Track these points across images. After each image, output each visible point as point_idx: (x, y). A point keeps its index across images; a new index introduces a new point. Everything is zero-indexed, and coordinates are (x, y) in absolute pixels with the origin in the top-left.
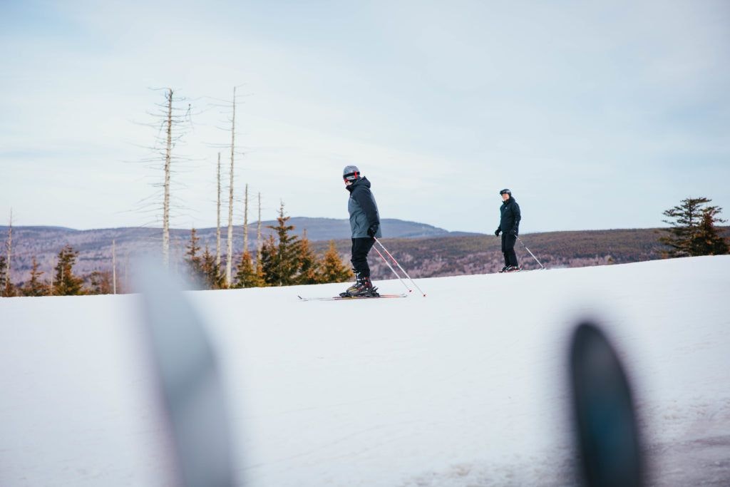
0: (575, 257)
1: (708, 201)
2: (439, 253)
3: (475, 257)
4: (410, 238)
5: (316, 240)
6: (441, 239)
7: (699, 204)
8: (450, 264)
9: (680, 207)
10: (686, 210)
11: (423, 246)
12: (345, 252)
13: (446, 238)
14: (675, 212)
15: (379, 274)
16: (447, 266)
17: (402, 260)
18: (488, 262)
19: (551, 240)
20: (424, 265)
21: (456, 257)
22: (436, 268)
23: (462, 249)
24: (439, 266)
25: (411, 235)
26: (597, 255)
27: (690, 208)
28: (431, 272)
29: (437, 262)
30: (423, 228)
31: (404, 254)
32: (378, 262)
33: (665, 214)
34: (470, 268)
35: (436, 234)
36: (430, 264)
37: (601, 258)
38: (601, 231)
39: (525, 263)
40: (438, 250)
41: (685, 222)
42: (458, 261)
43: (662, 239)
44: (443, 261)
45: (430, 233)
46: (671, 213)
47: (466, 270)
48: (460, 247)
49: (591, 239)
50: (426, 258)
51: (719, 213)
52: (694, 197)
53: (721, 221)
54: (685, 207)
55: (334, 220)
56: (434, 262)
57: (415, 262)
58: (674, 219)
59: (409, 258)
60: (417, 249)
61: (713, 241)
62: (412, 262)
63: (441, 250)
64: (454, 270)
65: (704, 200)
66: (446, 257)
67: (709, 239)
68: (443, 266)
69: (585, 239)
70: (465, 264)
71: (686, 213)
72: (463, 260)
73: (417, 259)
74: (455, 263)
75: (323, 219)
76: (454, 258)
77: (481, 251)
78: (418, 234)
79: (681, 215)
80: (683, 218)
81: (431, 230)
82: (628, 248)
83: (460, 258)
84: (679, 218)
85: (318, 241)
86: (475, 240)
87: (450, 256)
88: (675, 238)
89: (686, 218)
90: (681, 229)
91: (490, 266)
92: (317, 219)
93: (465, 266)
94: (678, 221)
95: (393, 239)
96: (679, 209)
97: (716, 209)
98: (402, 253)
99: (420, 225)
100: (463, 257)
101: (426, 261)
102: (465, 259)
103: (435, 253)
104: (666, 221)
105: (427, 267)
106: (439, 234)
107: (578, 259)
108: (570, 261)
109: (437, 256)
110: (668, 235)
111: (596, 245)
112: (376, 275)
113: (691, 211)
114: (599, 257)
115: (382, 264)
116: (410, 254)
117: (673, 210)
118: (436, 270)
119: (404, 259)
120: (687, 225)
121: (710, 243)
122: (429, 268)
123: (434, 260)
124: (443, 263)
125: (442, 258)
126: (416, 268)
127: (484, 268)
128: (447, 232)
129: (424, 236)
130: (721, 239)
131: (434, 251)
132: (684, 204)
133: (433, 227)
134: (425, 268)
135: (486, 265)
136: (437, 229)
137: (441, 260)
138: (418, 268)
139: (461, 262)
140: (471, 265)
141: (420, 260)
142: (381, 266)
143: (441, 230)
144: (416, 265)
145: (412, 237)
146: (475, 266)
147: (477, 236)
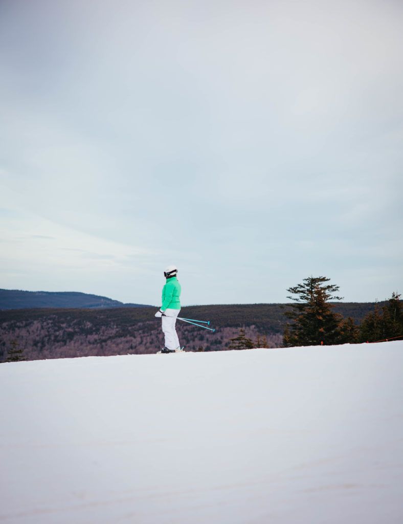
0: (226, 326)
1: (327, 280)
2: (114, 321)
3: (144, 325)
4: (90, 308)
5: (11, 309)
6: (116, 310)
7: (319, 283)
8: (123, 330)
9: (302, 285)
10: (308, 288)
11: (100, 315)
12: (35, 320)
13: (120, 309)
14: (298, 289)
15: (63, 338)
16: (121, 332)
17: (83, 326)
18: (154, 329)
19: (207, 312)
20: (101, 331)
21: (128, 325)
22: (111, 334)
23: (133, 319)
24: (114, 332)
25: (92, 306)
26: (244, 325)
27: (312, 286)
28: (107, 337)
29: (113, 329)
30: (102, 300)
31: (85, 322)
32: (62, 328)
33: (289, 290)
34: (140, 334)
35: (113, 305)
36: (106, 330)
37: (247, 328)
38: (247, 305)
39: (185, 331)
40: (114, 319)
41: (307, 299)
42: (130, 328)
43: (286, 314)
44: (117, 328)
45: (108, 304)
46: (294, 290)
47: (136, 335)
48: (132, 316)
49: (239, 311)
50: (102, 325)
51: (337, 291)
52: (315, 277)
53: (338, 298)
54: (308, 285)
55: (27, 292)
56: (110, 329)
57: (94, 329)
58: (297, 296)
59: (89, 325)
60: (96, 318)
61: (324, 317)
62: (91, 328)
63: (116, 319)
64: (126, 335)
65: (324, 280)
66: (120, 325)
67: (319, 314)
68: (117, 332)
69: (235, 311)
70: (136, 331)
71: (308, 290)
72: (133, 327)
73: (95, 326)
74: (128, 329)
75: (18, 291)
76: (127, 326)
77: (149, 321)
78: (98, 305)
79: (302, 292)
80: (305, 295)
81: (108, 302)
82: (268, 320)
83: (131, 326)
84: (302, 294)
85: (12, 310)
86: (144, 311)
87: (123, 324)
88: (298, 312)
89: (307, 294)
90: (304, 305)
91: (156, 332)
92: (12, 291)
93: (135, 332)
94: (302, 298)
95: (76, 309)
96: (302, 286)
97: (334, 287)
98: (83, 320)
99: (100, 298)
100: (134, 325)
101: (103, 328)
102: (136, 327)
103: (110, 321)
104: (290, 297)
105: (103, 332)
106: (115, 305)
107: (229, 328)
108: (222, 330)
109: (112, 323)
110: (292, 310)
111: (243, 316)
112: (61, 338)
113: (312, 289)
114: (246, 326)
115: (66, 330)
116: (89, 322)
117: (296, 288)
118: (111, 335)
119: (85, 326)
120: (309, 301)
121: (321, 318)
122: (105, 334)
123: (110, 327)
124: (117, 330)
125: (117, 325)
126: (94, 333)
127: (151, 334)
128: (121, 304)
129: (102, 307)
130: (331, 315)
131: (110, 319)
132: (306, 282)
133: (110, 300)
134: (102, 333)
135: (152, 332)
136: (113, 301)
137: (115, 327)
138: (96, 334)
139: (132, 329)
140: (140, 332)
141: (98, 327)
142: (65, 331)
143: (116, 302)
144: (94, 331)
145: (93, 307)
146: (144, 332)
147: (146, 308)
